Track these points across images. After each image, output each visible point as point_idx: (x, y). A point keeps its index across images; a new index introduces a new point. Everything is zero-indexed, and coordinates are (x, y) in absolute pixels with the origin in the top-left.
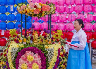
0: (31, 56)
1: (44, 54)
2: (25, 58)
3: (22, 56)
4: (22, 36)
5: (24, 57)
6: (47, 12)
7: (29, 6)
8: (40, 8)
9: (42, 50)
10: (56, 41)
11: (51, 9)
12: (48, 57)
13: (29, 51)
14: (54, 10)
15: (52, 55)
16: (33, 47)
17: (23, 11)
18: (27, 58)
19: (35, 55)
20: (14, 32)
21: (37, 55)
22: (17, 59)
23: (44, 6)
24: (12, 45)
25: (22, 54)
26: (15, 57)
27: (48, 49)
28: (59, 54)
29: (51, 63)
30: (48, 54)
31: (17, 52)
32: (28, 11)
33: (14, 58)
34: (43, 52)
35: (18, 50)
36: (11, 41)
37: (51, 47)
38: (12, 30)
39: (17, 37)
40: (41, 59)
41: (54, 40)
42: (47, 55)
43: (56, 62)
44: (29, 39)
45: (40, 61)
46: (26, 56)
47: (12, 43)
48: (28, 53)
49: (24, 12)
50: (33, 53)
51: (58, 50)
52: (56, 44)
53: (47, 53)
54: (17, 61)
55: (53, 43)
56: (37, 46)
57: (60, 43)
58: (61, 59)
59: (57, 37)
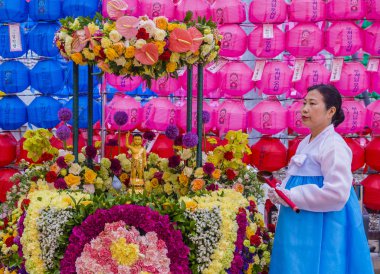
0: (129, 242)
1: (183, 236)
2: (102, 251)
3: (89, 241)
4: (77, 158)
5: (99, 248)
6: (188, 54)
7: (114, 32)
8: (162, 38)
9: (171, 216)
10: (222, 181)
11: (204, 43)
12: (197, 246)
13: (117, 220)
14: (217, 47)
15: (215, 236)
16: (133, 203)
17: (86, 52)
18: (110, 253)
19: (143, 239)
20: (42, 142)
21: (151, 239)
22: (66, 256)
23: (177, 31)
24: (40, 199)
25: (87, 235)
26: (56, 250)
27: (196, 213)
28: (241, 232)
29: (211, 270)
30: (199, 234)
31: (67, 227)
32: (110, 53)
33: (52, 251)
34: (179, 224)
35: (68, 219)
36: (29, 182)
37: (206, 203)
38: (32, 134)
39: (55, 164)
40: (168, 255)
41: (217, 174)
42: (194, 238)
43: (229, 266)
44: (105, 172)
45: (167, 265)
46: (108, 242)
47: (37, 188)
48: (115, 228)
49: (91, 56)
50: (134, 231)
51: (235, 216)
52: (225, 191)
53: (193, 230)
54: (69, 265)
55: (213, 188)
56: (147, 200)
57: (240, 188)
58: (252, 255)
59: (226, 163)
